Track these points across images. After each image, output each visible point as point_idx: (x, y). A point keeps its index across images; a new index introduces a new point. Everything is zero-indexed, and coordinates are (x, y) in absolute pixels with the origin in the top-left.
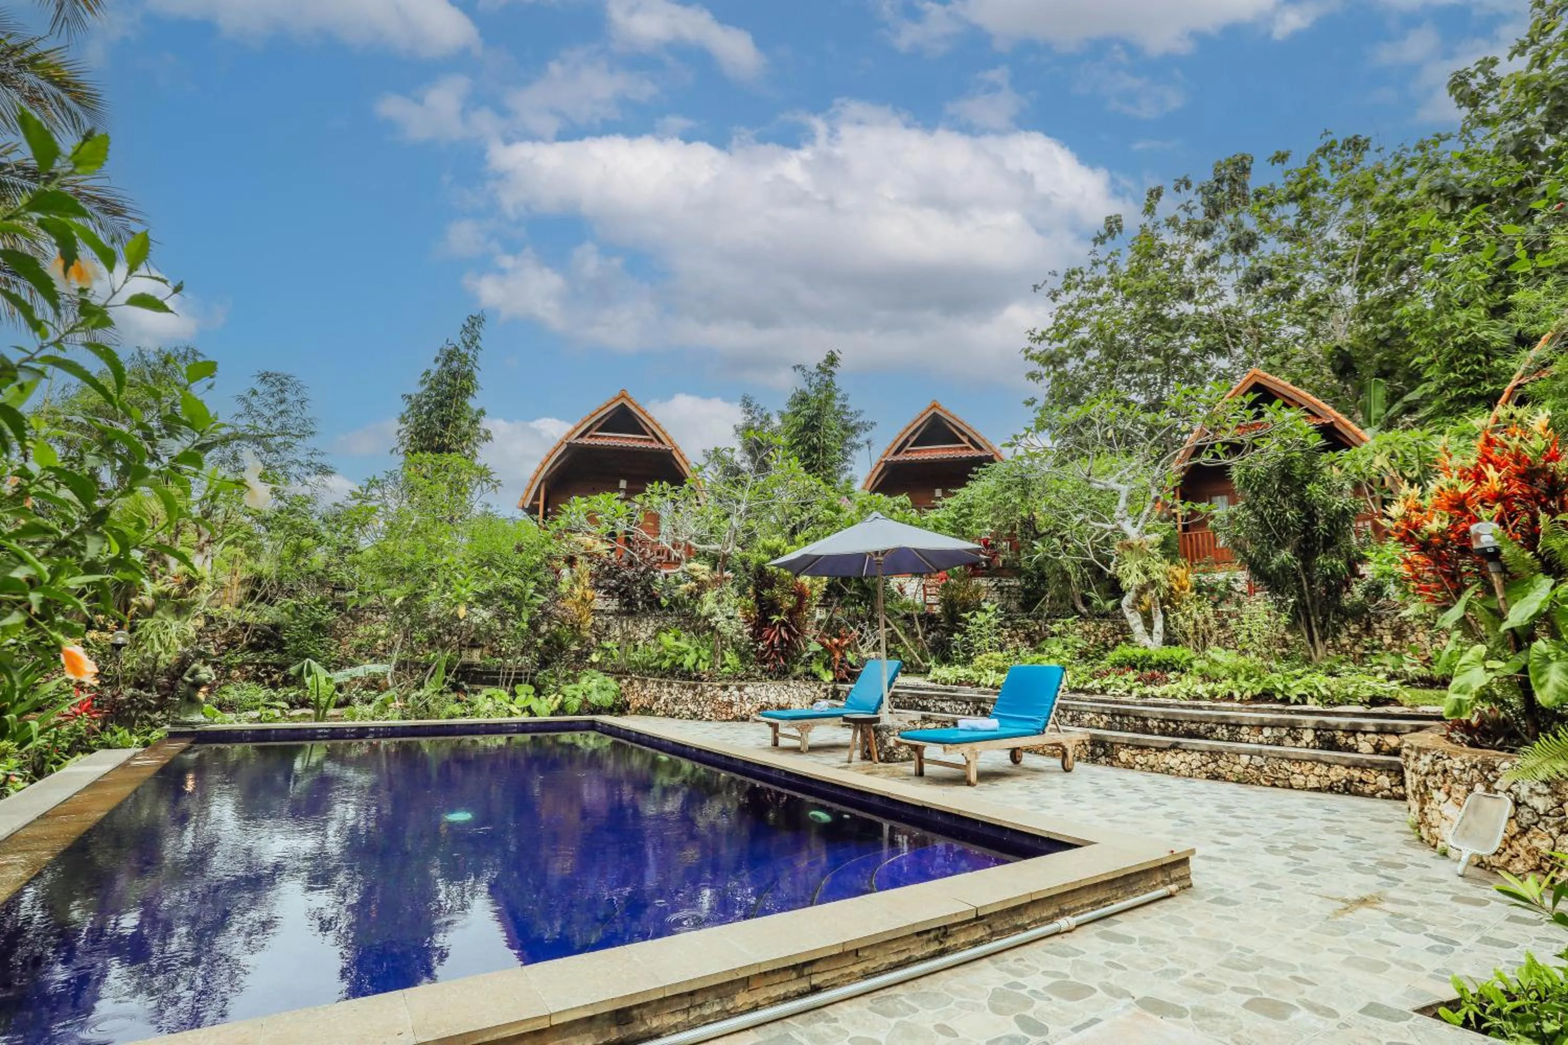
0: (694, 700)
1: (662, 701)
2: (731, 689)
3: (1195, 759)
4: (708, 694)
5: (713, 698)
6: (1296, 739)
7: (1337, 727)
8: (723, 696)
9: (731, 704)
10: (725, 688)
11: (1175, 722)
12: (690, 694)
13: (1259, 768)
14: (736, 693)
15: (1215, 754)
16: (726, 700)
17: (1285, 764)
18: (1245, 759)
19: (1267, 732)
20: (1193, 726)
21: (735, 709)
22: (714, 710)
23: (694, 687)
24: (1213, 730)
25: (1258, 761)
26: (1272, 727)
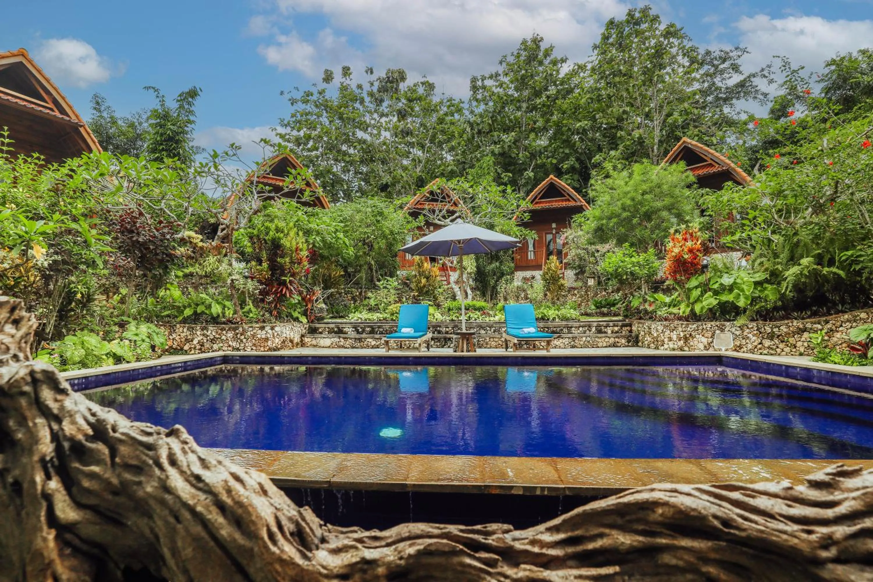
0: (235, 338)
1: (195, 342)
2: (268, 328)
3: (566, 341)
4: (249, 333)
5: (253, 336)
8: (261, 334)
9: (267, 339)
10: (262, 328)
12: (230, 335)
13: (589, 342)
14: (270, 331)
15: (574, 338)
16: (263, 336)
17: (597, 339)
18: (584, 339)
19: (581, 329)
21: (270, 343)
22: (254, 345)
23: (235, 329)
25: (589, 339)
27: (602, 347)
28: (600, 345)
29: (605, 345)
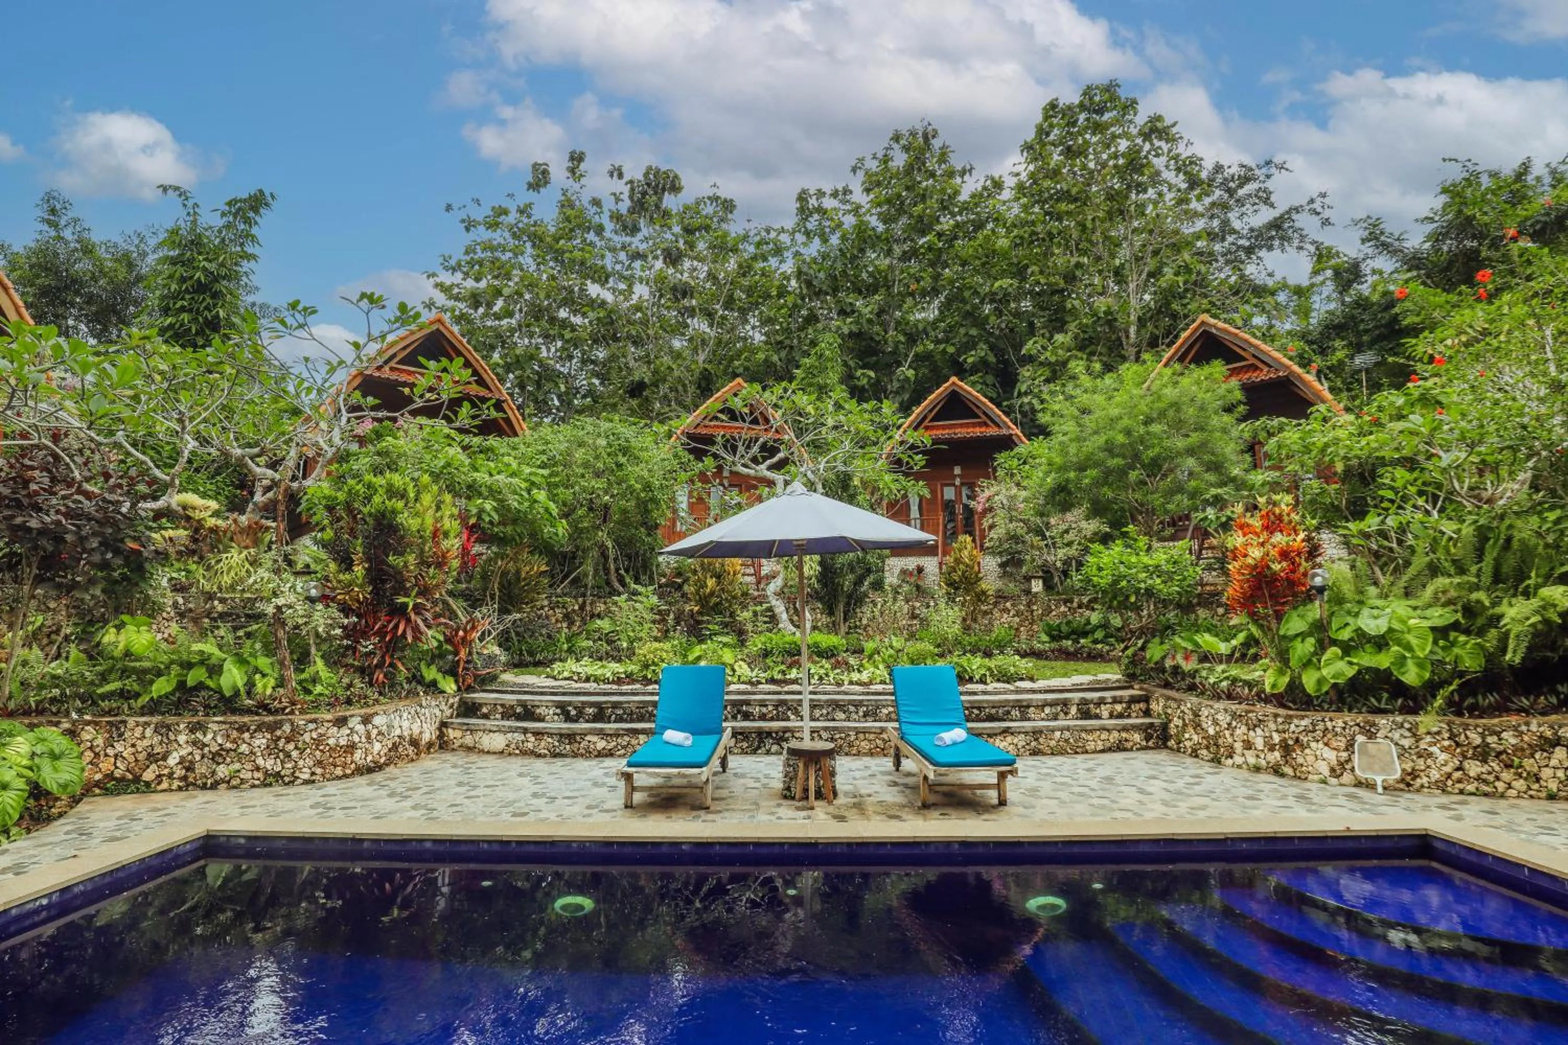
0: (272, 749)
1: (173, 760)
2: (354, 723)
3: (1020, 740)
4: (307, 737)
5: (318, 742)
6: (1066, 714)
7: (1091, 701)
8: (337, 737)
9: (351, 748)
10: (341, 722)
11: (979, 708)
12: (261, 741)
13: (1067, 741)
14: (360, 728)
15: (1036, 733)
16: (343, 742)
17: (1083, 735)
18: (1058, 734)
19: (1047, 710)
20: (993, 711)
21: (358, 755)
22: (319, 763)
23: (272, 728)
24: (1008, 713)
25: (1067, 734)
26: (1051, 705)
27: (1095, 752)
28: (1091, 746)
29: (1100, 747)
